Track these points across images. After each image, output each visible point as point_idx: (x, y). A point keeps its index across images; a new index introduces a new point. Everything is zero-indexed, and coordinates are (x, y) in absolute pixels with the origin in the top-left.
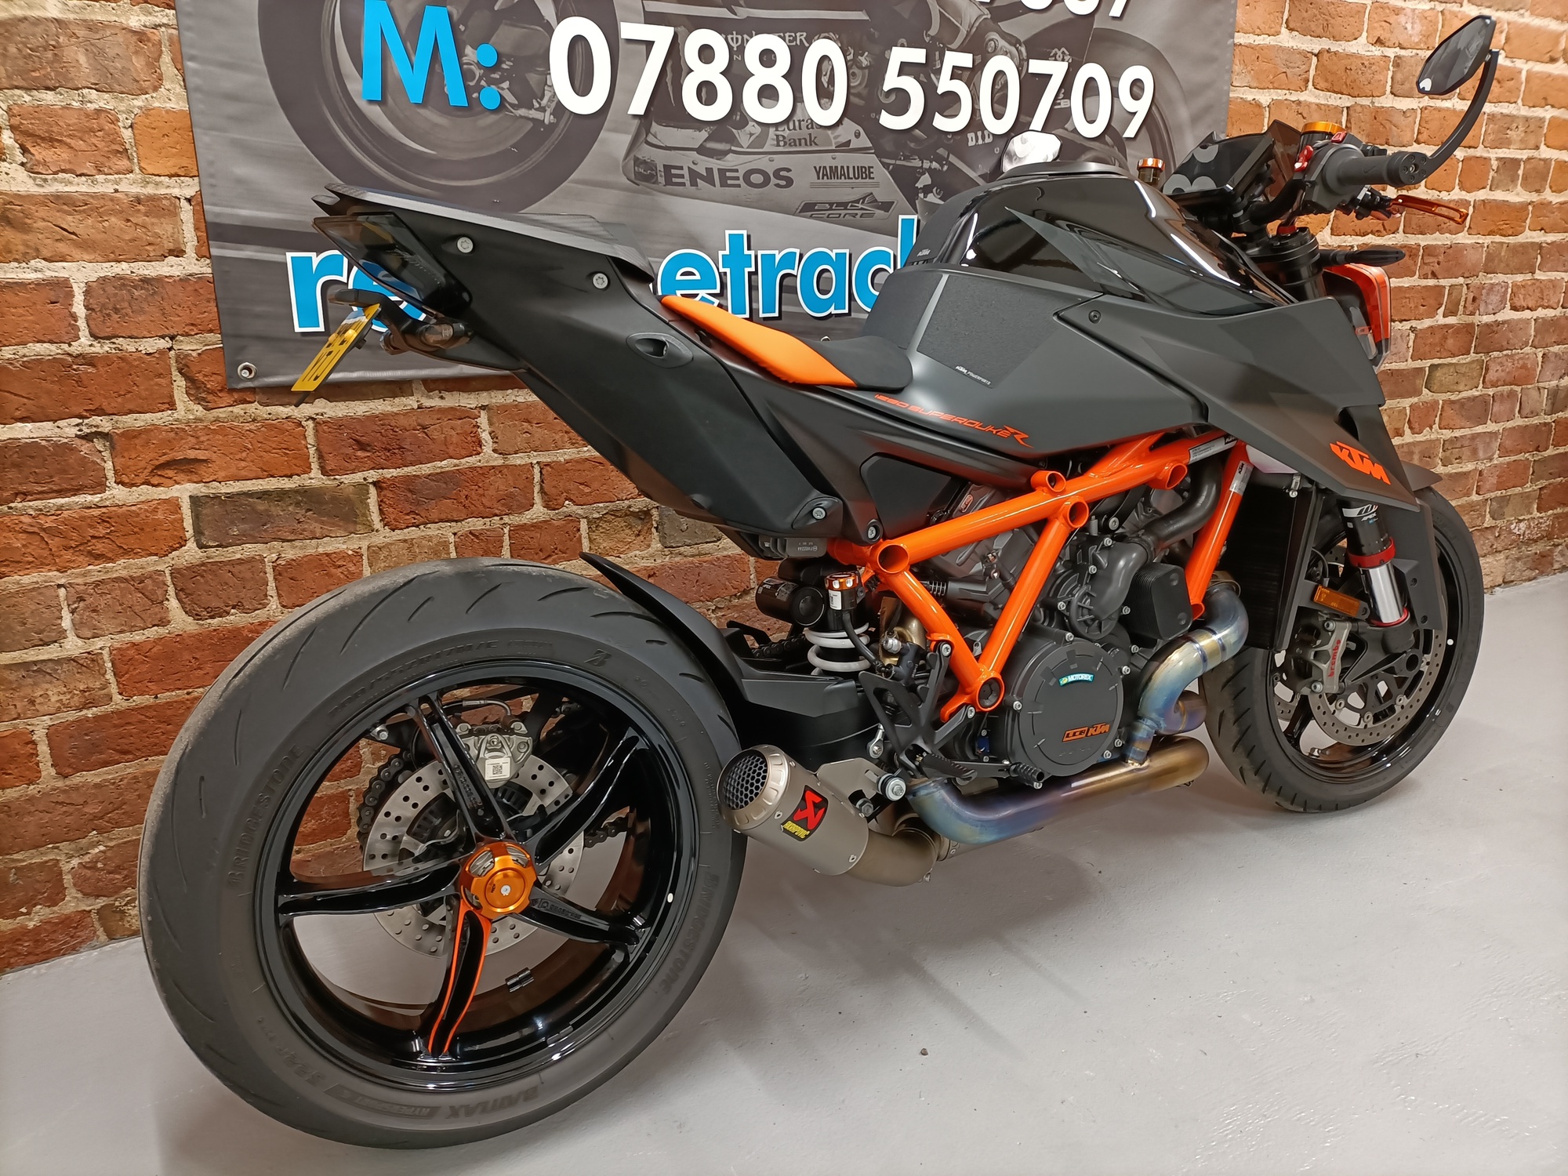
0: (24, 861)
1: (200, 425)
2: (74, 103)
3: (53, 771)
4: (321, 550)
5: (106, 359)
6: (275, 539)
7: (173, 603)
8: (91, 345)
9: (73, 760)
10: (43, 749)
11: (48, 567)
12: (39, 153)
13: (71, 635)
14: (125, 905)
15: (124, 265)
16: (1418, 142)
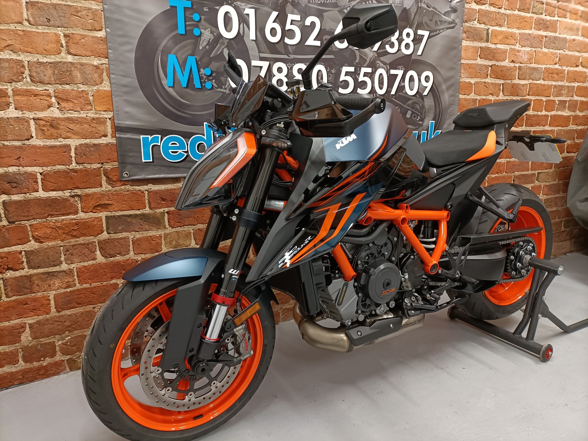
0: (43, 341)
1: (110, 192)
2: (75, 89)
3: (55, 310)
4: (148, 235)
5: (81, 171)
6: (133, 231)
7: (98, 252)
8: (76, 166)
9: (62, 306)
10: (52, 302)
11: (58, 240)
12: (63, 104)
13: (64, 263)
14: (76, 358)
15: (88, 140)
16: (529, 95)
